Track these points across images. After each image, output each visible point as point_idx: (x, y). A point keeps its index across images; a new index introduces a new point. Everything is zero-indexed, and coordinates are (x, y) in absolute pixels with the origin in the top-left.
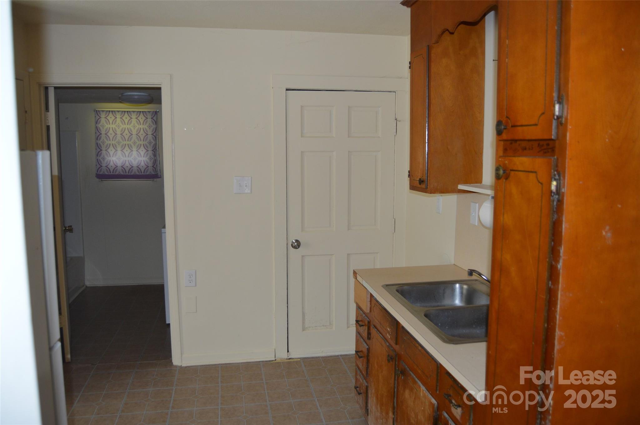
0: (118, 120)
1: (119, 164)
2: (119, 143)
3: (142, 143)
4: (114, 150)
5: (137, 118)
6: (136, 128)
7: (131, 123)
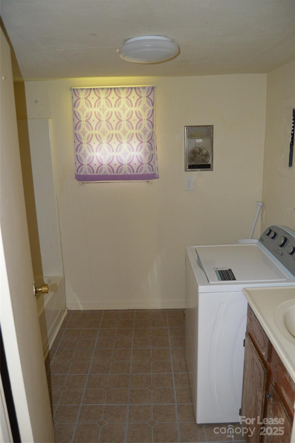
0: (103, 101)
1: (105, 162)
2: (104, 133)
3: (134, 131)
4: (97, 143)
5: (127, 98)
6: (127, 112)
7: (119, 105)
